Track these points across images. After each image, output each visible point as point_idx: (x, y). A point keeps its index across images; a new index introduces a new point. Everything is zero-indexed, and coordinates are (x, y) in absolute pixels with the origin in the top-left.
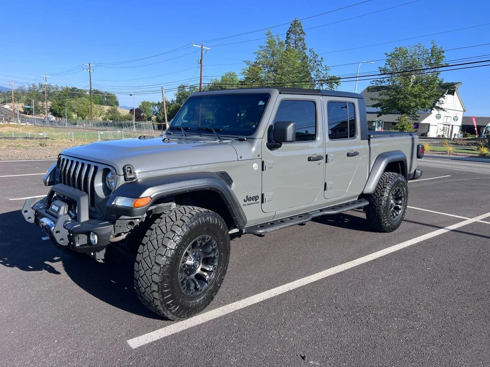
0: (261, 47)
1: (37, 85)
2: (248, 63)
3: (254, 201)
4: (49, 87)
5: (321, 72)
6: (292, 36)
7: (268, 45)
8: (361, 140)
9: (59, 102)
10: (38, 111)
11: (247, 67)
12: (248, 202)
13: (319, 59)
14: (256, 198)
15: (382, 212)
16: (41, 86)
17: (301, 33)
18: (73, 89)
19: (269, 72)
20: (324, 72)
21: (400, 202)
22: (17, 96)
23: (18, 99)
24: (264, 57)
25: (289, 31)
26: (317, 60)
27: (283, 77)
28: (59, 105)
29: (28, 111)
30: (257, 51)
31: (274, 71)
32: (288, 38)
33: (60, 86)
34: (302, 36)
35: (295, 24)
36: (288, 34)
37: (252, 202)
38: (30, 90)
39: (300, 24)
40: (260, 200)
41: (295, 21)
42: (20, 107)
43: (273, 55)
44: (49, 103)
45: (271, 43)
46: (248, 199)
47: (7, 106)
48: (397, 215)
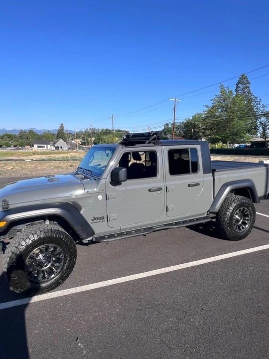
0: (216, 96)
1: (89, 129)
2: (207, 107)
3: (101, 220)
4: (94, 129)
5: (259, 109)
6: (240, 86)
7: (221, 94)
8: (204, 174)
9: (98, 138)
10: (88, 144)
11: (207, 110)
12: (95, 221)
13: (258, 100)
14: (102, 218)
15: (226, 226)
16: (90, 129)
17: (247, 83)
18: (106, 130)
19: (222, 111)
20: (262, 109)
21: (247, 218)
22: (78, 135)
23: (78, 137)
24: (218, 102)
25: (238, 82)
26: (256, 101)
27: (231, 114)
28: (98, 139)
29: (83, 144)
30: (213, 98)
31: (225, 111)
32: (237, 87)
33: (100, 128)
34: (247, 85)
35: (243, 77)
36: (237, 85)
37: (98, 221)
38: (85, 132)
39: (246, 77)
40: (105, 219)
41: (243, 76)
42: (79, 141)
43: (224, 101)
44: (93, 139)
45: (223, 93)
46: (95, 219)
47: (73, 142)
48: (243, 228)
